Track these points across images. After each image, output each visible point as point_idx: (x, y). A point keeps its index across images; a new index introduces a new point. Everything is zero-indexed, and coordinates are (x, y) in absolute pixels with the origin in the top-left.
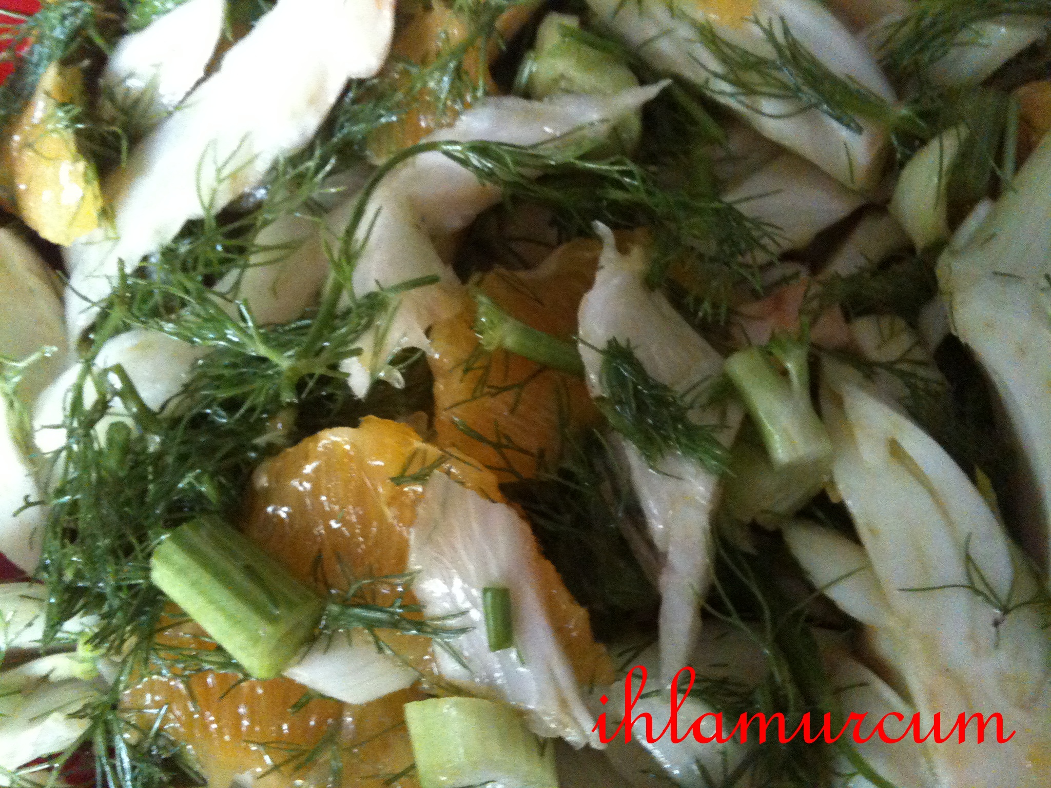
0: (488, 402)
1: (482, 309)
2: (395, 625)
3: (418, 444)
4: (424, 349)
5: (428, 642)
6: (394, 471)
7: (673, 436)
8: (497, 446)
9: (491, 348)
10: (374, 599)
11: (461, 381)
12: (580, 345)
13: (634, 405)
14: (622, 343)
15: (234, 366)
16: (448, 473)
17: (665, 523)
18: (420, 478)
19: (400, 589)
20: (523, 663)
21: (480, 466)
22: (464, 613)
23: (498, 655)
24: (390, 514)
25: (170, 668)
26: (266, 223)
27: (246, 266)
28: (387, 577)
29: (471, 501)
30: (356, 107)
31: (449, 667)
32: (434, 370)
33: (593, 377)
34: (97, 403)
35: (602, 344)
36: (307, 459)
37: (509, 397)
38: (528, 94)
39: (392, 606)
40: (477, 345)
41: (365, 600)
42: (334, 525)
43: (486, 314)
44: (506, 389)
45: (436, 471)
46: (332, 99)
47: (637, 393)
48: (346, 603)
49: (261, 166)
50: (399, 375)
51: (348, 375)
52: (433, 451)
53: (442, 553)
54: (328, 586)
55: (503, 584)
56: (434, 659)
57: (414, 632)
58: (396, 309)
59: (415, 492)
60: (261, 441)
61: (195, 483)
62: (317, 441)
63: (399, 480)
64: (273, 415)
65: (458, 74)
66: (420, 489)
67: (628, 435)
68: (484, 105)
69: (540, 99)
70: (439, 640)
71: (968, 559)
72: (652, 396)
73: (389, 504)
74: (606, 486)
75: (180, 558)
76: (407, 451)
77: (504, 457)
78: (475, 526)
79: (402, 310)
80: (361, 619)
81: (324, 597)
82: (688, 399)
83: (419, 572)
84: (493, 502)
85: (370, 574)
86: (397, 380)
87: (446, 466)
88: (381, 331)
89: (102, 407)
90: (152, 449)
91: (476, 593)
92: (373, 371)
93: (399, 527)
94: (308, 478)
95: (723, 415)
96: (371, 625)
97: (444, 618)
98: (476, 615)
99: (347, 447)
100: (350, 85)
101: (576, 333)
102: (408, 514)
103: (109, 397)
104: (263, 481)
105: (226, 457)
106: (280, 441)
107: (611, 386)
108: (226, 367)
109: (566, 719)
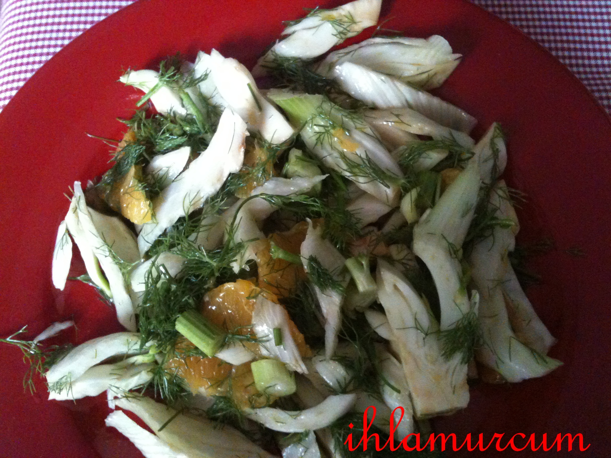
0: (274, 275)
1: (272, 247)
2: (248, 340)
3: (254, 287)
4: (255, 260)
5: (258, 345)
6: (247, 295)
7: (329, 284)
8: (277, 287)
9: (275, 258)
10: (241, 333)
11: (266, 268)
12: (301, 258)
13: (317, 275)
14: (314, 256)
15: (196, 264)
16: (263, 296)
17: (327, 310)
18: (255, 297)
19: (249, 330)
20: (285, 350)
21: (272, 293)
22: (268, 336)
23: (278, 348)
24: (246, 308)
25: (180, 355)
26: (204, 218)
27: (199, 232)
28: (246, 326)
29: (270, 303)
30: (232, 180)
31: (264, 352)
32: (258, 265)
33: (305, 267)
34: (157, 276)
35: (308, 257)
36: (220, 292)
37: (280, 272)
38: (286, 176)
39: (247, 334)
40: (271, 257)
41: (239, 333)
42: (230, 311)
43: (273, 248)
44: (280, 270)
45: (260, 295)
46: (225, 179)
47: (318, 272)
48: (233, 334)
49: (203, 200)
50: (248, 267)
51: (233, 267)
52: (258, 289)
53: (261, 318)
54: (228, 330)
55: (279, 327)
56: (259, 350)
57: (253, 342)
58: (247, 248)
59: (253, 301)
60: (206, 287)
61: (188, 299)
62: (223, 286)
63: (249, 298)
64: (209, 279)
65: (264, 171)
66: (255, 300)
67: (316, 284)
68: (272, 180)
69: (290, 178)
70: (261, 344)
71: (416, 319)
72: (323, 273)
73: (246, 305)
74: (310, 299)
75: (184, 321)
76: (251, 289)
77: (279, 291)
78: (271, 311)
79: (249, 248)
80: (238, 339)
81: (227, 333)
82: (333, 273)
83: (255, 324)
84: (276, 304)
85: (240, 326)
86: (248, 269)
87: (262, 294)
88: (243, 254)
89: (159, 277)
90: (173, 289)
91: (271, 330)
92: (241, 266)
93: (249, 312)
94: (221, 298)
95: (344, 277)
96: (241, 340)
97: (262, 337)
98: (271, 336)
99: (233, 289)
100: (230, 174)
101: (300, 253)
102: (251, 308)
103: (160, 274)
104: (207, 299)
105: (196, 292)
106: (212, 287)
107: (310, 270)
108: (194, 264)
109: (297, 365)
